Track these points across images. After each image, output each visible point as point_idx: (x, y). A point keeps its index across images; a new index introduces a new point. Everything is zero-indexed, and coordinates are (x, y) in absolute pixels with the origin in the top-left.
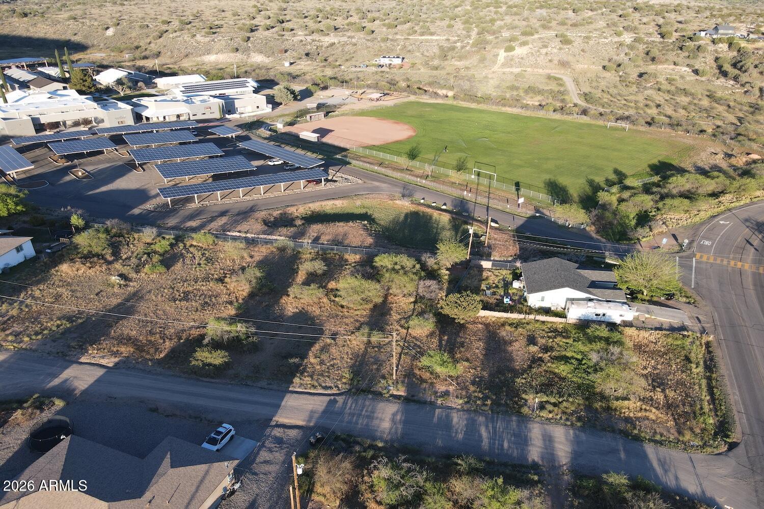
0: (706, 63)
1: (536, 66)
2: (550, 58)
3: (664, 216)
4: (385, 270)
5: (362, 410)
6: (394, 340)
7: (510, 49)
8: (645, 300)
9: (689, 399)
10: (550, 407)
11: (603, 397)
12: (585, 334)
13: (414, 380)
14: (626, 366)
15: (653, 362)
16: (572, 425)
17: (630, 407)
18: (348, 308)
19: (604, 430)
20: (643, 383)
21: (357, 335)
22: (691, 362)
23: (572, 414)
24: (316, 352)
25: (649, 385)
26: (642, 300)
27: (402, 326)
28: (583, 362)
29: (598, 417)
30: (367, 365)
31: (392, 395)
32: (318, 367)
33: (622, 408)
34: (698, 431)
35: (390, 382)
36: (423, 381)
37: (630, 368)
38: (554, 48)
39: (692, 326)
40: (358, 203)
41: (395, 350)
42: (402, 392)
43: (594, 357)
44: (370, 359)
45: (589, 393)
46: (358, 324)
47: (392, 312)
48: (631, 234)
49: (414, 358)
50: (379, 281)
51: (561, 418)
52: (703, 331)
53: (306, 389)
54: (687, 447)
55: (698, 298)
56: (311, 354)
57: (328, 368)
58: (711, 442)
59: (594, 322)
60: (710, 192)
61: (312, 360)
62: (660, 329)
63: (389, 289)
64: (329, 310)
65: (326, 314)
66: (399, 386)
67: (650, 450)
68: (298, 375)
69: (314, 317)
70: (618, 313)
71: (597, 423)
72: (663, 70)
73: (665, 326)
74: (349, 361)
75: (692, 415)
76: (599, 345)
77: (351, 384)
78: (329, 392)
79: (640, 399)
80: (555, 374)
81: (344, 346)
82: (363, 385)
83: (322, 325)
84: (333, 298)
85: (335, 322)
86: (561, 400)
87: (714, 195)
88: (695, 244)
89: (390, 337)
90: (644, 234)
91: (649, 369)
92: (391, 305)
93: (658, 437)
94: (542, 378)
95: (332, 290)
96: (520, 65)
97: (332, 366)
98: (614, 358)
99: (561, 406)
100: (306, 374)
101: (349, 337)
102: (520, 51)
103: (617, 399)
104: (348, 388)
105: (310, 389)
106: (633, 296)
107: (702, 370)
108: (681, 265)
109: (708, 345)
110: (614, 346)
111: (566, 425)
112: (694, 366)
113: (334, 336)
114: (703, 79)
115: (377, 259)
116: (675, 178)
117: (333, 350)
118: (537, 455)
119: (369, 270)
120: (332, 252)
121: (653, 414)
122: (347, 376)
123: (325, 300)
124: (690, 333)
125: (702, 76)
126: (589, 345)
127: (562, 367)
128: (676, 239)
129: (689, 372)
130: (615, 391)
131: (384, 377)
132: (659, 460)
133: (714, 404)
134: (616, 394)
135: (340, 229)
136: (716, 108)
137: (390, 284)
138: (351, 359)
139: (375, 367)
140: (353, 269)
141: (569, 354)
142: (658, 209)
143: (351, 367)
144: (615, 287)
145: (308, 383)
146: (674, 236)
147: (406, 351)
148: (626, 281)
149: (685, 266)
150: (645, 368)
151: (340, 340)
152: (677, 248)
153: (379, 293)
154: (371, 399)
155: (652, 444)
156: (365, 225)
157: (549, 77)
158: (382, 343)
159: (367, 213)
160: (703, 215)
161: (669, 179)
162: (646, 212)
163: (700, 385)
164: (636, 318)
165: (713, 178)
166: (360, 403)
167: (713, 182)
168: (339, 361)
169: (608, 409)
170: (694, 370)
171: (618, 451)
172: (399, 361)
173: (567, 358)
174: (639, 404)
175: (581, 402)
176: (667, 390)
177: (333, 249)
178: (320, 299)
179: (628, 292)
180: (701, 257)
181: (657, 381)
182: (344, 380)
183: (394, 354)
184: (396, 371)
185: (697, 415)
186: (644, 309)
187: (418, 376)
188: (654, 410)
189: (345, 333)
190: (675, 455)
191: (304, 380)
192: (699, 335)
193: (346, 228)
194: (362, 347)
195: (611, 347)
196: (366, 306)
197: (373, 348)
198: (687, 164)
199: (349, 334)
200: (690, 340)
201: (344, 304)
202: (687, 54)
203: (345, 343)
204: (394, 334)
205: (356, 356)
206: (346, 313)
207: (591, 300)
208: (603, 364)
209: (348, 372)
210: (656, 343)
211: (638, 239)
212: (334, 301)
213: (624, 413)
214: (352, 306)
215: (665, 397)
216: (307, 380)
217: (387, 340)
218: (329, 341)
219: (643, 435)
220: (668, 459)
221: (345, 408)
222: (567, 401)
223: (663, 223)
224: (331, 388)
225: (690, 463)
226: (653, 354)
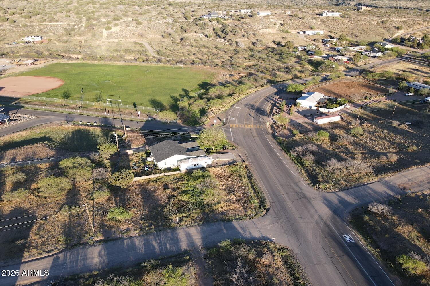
0: (209, 31)
1: (126, 37)
2: (133, 33)
3: (212, 109)
4: (68, 169)
5: (78, 257)
6: (87, 208)
7: (108, 29)
8: (214, 152)
9: (246, 195)
10: (185, 219)
11: (209, 206)
12: (191, 176)
13: (106, 228)
14: (215, 187)
15: (226, 181)
16: (198, 224)
17: (222, 207)
18: (50, 197)
19: (213, 221)
20: (224, 193)
21: (62, 212)
22: (241, 177)
23: (196, 219)
24: (35, 232)
25: (227, 193)
26: (213, 153)
27: (89, 199)
28: (195, 191)
29: (209, 216)
30: (73, 228)
31: (95, 242)
32: (40, 240)
33: (218, 208)
34: (253, 208)
35: (92, 234)
36: (111, 227)
37: (217, 188)
38: (133, 26)
39: (238, 160)
40: (37, 131)
41: (89, 214)
42: (101, 237)
43: (199, 187)
44: (75, 224)
45: (202, 206)
46: (60, 206)
47: (81, 193)
48: (199, 121)
49: (103, 215)
50: (66, 176)
51: (192, 223)
52: (243, 161)
53: (34, 257)
54: (250, 217)
55: (237, 146)
56: (31, 234)
57: (47, 239)
58: (259, 211)
59: (194, 169)
60: (228, 94)
61: (34, 237)
62: (225, 165)
63: (74, 179)
64: (36, 202)
65: (35, 205)
66: (98, 235)
67: (235, 223)
68: (26, 250)
69: (27, 210)
70: (204, 161)
71: (209, 219)
72: (191, 36)
73: (227, 163)
74: (60, 230)
75: (249, 201)
76: (200, 180)
77: (66, 244)
78: (52, 253)
79: (225, 201)
80: (182, 201)
81: (54, 222)
82: (75, 241)
83: (34, 213)
84: (37, 194)
85: (43, 209)
86: (189, 213)
87: (230, 95)
88: (228, 120)
89: (84, 207)
90: (205, 119)
91: (225, 186)
92: (79, 188)
93: (237, 217)
94: (177, 205)
95: (35, 189)
96: (117, 37)
97: (50, 236)
98: (208, 185)
99: (190, 216)
100: (32, 248)
101: (56, 215)
102: (114, 29)
103: (215, 204)
104: (64, 246)
105: (37, 256)
106: (208, 151)
107: (247, 179)
108: (225, 132)
109: (246, 167)
110: (206, 179)
111: (195, 225)
112: (243, 178)
113: (45, 217)
114: (211, 39)
115: (61, 163)
116: (211, 89)
117: (47, 226)
118: (185, 246)
119: (58, 171)
120: (27, 165)
121: (233, 206)
122: (62, 239)
123: (32, 197)
124: (238, 163)
125: (209, 38)
126: (195, 182)
127: (185, 197)
128: (220, 119)
129: (242, 182)
130: (213, 201)
131: (87, 233)
132: (241, 227)
133: (256, 193)
134: (214, 202)
135: (29, 150)
136: (220, 53)
137: (74, 176)
138: (61, 228)
139: (79, 228)
140: (46, 173)
141: (187, 189)
142: (208, 106)
143: (63, 233)
144: (199, 149)
145: (35, 252)
146: (218, 118)
147: (96, 213)
148: (203, 145)
149: (227, 132)
150: (223, 185)
151: (50, 219)
152: (221, 124)
153: (69, 183)
154: (82, 248)
155: (236, 221)
156: (46, 144)
157: (135, 43)
158: (79, 213)
159: (45, 136)
160: (229, 106)
161: (209, 90)
162: (203, 108)
163: (248, 186)
164: (213, 162)
165: (227, 87)
166: (75, 253)
167: (228, 89)
168: (53, 232)
169: (213, 211)
170: (244, 180)
171: (222, 229)
172: (94, 220)
173: (186, 191)
174: (225, 204)
175: (199, 211)
176: (235, 193)
177: (28, 164)
178: (27, 197)
179: (206, 150)
180: (233, 126)
181: (230, 190)
182: (60, 243)
183: (89, 217)
184: (94, 226)
185: (251, 200)
186: (215, 157)
187: (108, 225)
188: (232, 204)
189: (53, 213)
190: (246, 222)
191: (31, 252)
192: (241, 163)
193: (33, 148)
194: (67, 218)
195: (205, 180)
196: (62, 193)
197: (75, 217)
198: (214, 82)
199: (56, 213)
200: (238, 167)
201: (46, 196)
202: (200, 27)
203: (55, 220)
204: (86, 205)
205: (64, 226)
206: (49, 201)
207: (189, 158)
208: (204, 189)
209: (62, 237)
210: (225, 172)
211: (203, 123)
212: (38, 196)
213: (220, 210)
214: (52, 195)
215: (235, 196)
216: (34, 251)
217: (82, 210)
218: (42, 222)
219: (231, 218)
220: (244, 226)
221: (67, 259)
222: (192, 213)
223: (212, 112)
224: (52, 250)
225: (253, 224)
226: (225, 178)
